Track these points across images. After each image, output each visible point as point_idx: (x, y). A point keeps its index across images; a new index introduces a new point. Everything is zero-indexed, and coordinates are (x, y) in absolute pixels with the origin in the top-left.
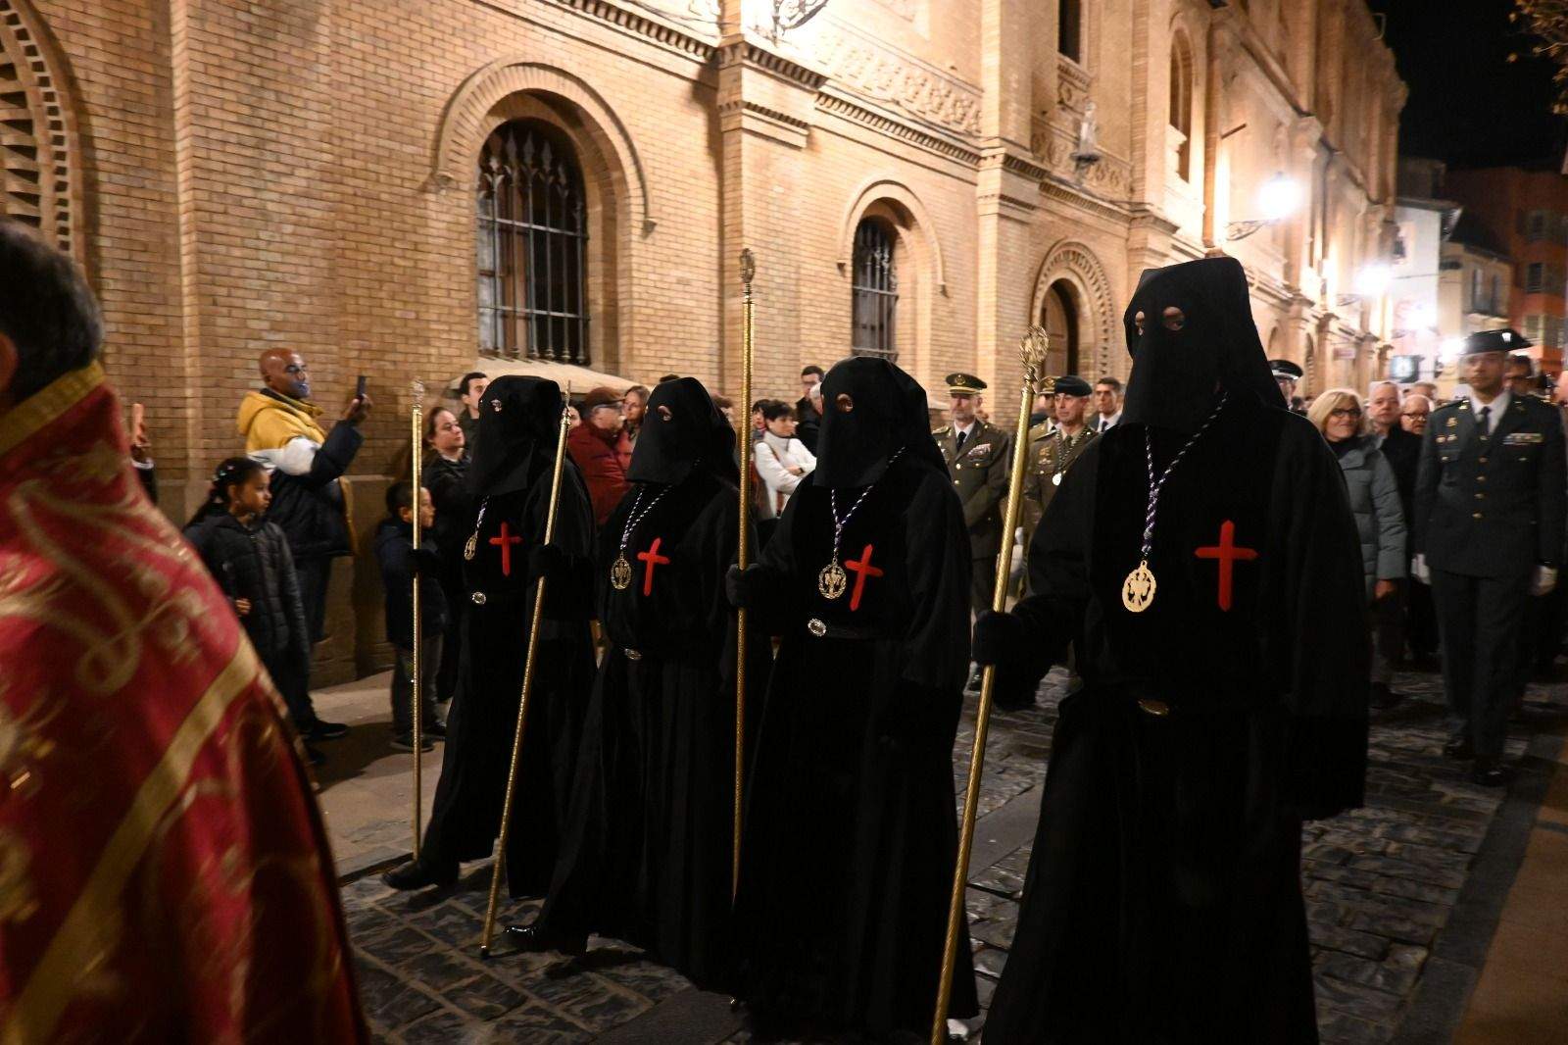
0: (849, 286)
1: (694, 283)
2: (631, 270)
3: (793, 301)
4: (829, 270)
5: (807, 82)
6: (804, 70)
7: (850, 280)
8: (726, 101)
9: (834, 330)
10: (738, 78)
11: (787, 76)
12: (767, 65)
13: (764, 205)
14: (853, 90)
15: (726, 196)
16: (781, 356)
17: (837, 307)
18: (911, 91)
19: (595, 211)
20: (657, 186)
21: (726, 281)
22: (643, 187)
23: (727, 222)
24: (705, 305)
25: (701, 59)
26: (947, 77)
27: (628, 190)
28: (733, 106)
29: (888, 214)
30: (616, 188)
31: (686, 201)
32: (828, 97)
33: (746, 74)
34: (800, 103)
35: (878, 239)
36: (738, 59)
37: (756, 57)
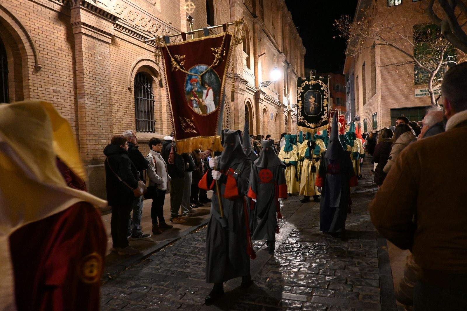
0: (134, 96)
1: (61, 92)
2: (29, 86)
3: (108, 101)
4: (125, 90)
5: (110, 18)
6: (108, 13)
7: (134, 94)
8: (74, 22)
9: (128, 112)
10: (79, 13)
11: (101, 15)
12: (91, 9)
13: (93, 63)
14: (132, 25)
15: (76, 59)
16: (104, 122)
17: (129, 104)
18: (155, 29)
19: (11, 60)
20: (41, 52)
21: (78, 92)
22: (34, 52)
23: (77, 69)
24: (69, 101)
25: (61, 4)
26: (168, 26)
27: (26, 52)
28: (77, 23)
29: (149, 72)
30: (21, 51)
31: (58, 59)
32: (121, 26)
33: (81, 11)
34: (108, 27)
35: (145, 80)
36: (78, 5)
37: (86, 5)
